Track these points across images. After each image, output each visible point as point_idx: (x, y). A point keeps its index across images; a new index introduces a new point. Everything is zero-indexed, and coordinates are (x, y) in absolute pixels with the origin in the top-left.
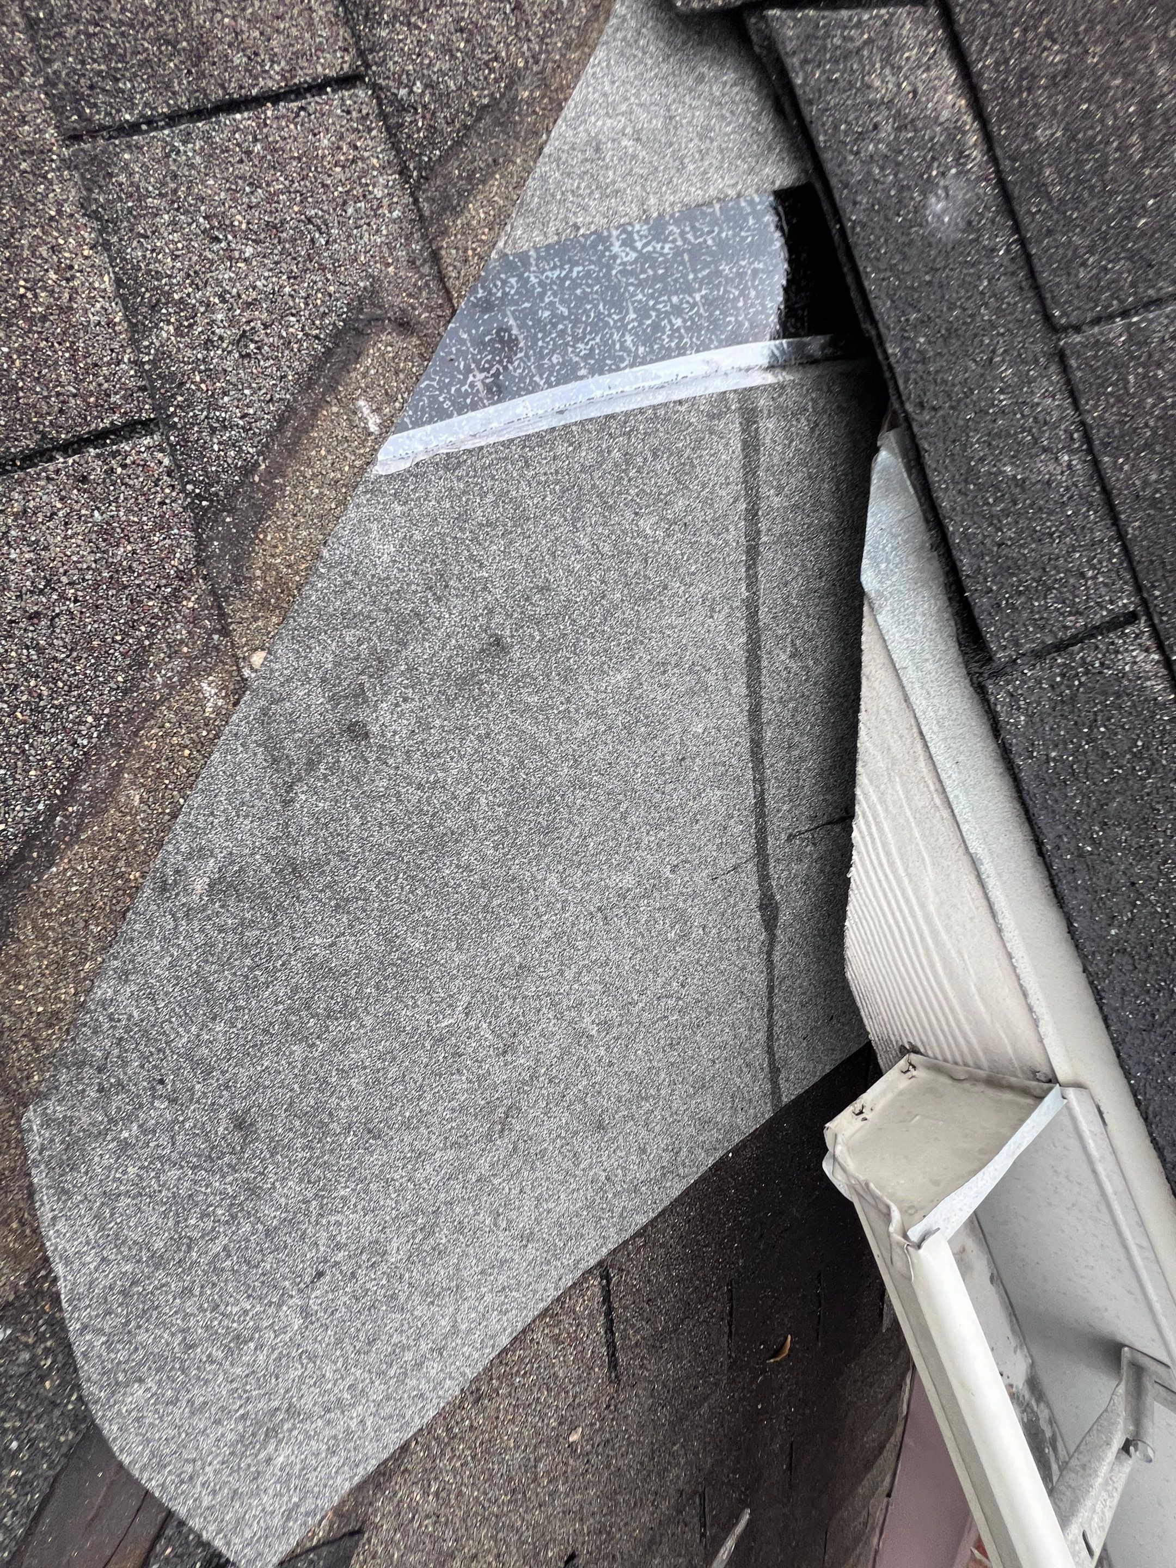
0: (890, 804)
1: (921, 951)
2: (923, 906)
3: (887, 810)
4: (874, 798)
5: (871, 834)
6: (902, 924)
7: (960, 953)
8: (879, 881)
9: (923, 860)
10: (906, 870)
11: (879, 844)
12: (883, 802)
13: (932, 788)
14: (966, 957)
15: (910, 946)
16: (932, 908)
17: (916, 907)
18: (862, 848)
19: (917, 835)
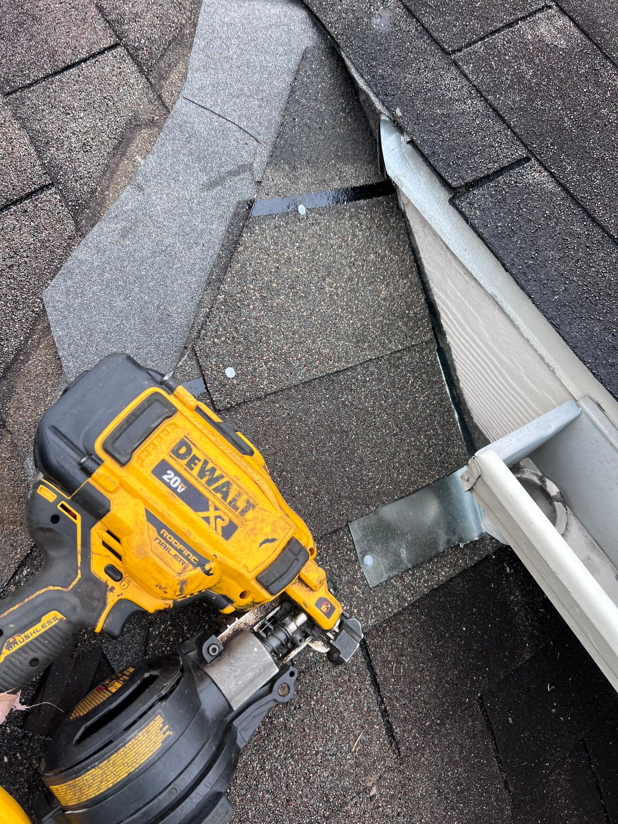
0: (451, 296)
1: (497, 374)
2: (486, 345)
3: (451, 300)
4: (443, 296)
5: (450, 319)
6: (483, 364)
7: (512, 360)
8: (464, 345)
9: (475, 317)
10: (471, 329)
11: (455, 323)
12: (447, 296)
13: (463, 273)
14: (515, 360)
15: (491, 375)
16: (490, 343)
17: (484, 348)
18: (450, 331)
19: (467, 304)
